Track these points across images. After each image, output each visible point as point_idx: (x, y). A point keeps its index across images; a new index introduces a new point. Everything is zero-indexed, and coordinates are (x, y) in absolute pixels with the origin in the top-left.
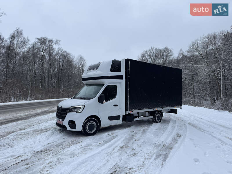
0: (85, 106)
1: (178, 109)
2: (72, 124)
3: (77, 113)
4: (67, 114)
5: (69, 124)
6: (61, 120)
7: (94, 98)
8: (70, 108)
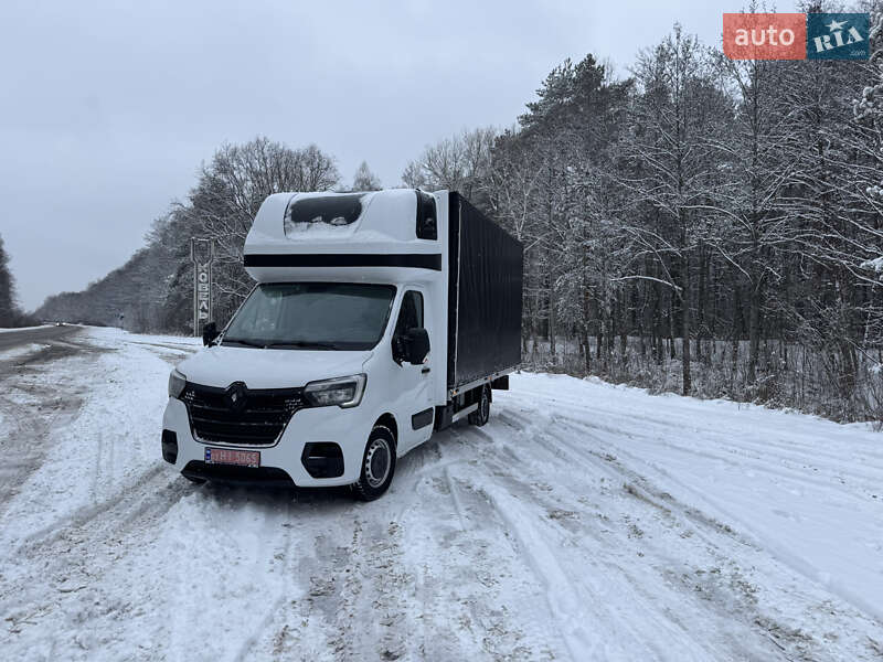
0: (366, 376)
1: (513, 376)
2: (324, 457)
3: (343, 407)
4: (288, 417)
5: (304, 459)
6: (247, 445)
7: (378, 343)
8: (307, 390)
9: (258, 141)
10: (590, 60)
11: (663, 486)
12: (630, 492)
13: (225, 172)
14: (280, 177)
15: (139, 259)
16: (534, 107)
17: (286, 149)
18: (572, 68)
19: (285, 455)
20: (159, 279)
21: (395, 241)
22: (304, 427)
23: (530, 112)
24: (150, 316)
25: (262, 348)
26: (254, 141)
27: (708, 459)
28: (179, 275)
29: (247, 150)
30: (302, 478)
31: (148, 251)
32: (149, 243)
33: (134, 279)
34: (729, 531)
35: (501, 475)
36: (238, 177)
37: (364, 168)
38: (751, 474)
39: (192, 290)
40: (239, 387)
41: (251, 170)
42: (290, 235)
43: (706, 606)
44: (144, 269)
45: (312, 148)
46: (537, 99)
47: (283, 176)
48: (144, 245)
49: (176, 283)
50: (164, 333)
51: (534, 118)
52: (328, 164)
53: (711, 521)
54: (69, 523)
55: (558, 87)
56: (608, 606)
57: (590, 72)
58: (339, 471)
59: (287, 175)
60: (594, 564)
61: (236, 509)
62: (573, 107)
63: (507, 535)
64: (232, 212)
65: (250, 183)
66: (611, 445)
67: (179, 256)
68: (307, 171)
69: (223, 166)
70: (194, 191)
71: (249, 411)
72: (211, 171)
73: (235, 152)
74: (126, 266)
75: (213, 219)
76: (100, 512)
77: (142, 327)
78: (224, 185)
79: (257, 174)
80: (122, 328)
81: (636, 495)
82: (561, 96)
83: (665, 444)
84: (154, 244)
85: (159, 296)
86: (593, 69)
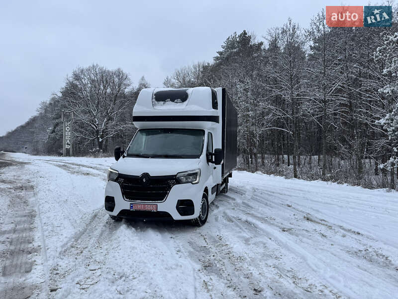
0: (200, 170)
2: (185, 206)
3: (193, 184)
4: (170, 188)
5: (177, 208)
6: (151, 202)
7: (201, 155)
8: (177, 176)
9: (94, 66)
10: (245, 33)
11: (320, 216)
12: (308, 219)
13: (78, 80)
14: (103, 82)
15: (34, 120)
16: (221, 53)
17: (107, 69)
18: (237, 36)
19: (168, 206)
20: (44, 130)
21: (205, 110)
22: (177, 193)
23: (219, 56)
24: (40, 147)
25: (149, 158)
26: (92, 66)
27: (330, 205)
28: (55, 128)
29: (89, 70)
30: (177, 216)
31: (38, 117)
32: (38, 113)
33: (30, 130)
34: (359, 234)
35: (248, 214)
36: (84, 82)
37: (143, 78)
38: (351, 210)
39: (62, 135)
40: (146, 175)
41: (90, 79)
42: (156, 107)
43: (372, 264)
44: (36, 125)
45: (119, 69)
46: (222, 50)
47: (105, 82)
48: (36, 114)
49: (53, 131)
50: (48, 155)
51: (221, 58)
52: (126, 76)
53: (349, 230)
54: (73, 240)
55: (231, 44)
56: (334, 266)
57: (245, 39)
58: (192, 213)
59: (107, 81)
60: (316, 249)
61: (144, 231)
62: (237, 53)
63: (270, 239)
64: (81, 98)
65: (90, 85)
66: (287, 200)
67: (54, 119)
68: (116, 80)
69: (77, 77)
70: (63, 89)
71: (151, 186)
72: (71, 79)
73: (82, 71)
74: (26, 123)
75: (72, 101)
76: (81, 235)
77: (36, 152)
78: (77, 86)
79: (93, 81)
80: (26, 153)
81: (311, 220)
82: (232, 49)
83: (308, 199)
84: (41, 113)
85: (44, 137)
86: (246, 37)
